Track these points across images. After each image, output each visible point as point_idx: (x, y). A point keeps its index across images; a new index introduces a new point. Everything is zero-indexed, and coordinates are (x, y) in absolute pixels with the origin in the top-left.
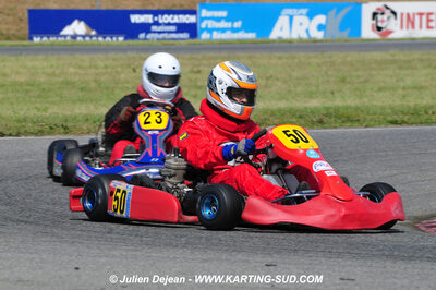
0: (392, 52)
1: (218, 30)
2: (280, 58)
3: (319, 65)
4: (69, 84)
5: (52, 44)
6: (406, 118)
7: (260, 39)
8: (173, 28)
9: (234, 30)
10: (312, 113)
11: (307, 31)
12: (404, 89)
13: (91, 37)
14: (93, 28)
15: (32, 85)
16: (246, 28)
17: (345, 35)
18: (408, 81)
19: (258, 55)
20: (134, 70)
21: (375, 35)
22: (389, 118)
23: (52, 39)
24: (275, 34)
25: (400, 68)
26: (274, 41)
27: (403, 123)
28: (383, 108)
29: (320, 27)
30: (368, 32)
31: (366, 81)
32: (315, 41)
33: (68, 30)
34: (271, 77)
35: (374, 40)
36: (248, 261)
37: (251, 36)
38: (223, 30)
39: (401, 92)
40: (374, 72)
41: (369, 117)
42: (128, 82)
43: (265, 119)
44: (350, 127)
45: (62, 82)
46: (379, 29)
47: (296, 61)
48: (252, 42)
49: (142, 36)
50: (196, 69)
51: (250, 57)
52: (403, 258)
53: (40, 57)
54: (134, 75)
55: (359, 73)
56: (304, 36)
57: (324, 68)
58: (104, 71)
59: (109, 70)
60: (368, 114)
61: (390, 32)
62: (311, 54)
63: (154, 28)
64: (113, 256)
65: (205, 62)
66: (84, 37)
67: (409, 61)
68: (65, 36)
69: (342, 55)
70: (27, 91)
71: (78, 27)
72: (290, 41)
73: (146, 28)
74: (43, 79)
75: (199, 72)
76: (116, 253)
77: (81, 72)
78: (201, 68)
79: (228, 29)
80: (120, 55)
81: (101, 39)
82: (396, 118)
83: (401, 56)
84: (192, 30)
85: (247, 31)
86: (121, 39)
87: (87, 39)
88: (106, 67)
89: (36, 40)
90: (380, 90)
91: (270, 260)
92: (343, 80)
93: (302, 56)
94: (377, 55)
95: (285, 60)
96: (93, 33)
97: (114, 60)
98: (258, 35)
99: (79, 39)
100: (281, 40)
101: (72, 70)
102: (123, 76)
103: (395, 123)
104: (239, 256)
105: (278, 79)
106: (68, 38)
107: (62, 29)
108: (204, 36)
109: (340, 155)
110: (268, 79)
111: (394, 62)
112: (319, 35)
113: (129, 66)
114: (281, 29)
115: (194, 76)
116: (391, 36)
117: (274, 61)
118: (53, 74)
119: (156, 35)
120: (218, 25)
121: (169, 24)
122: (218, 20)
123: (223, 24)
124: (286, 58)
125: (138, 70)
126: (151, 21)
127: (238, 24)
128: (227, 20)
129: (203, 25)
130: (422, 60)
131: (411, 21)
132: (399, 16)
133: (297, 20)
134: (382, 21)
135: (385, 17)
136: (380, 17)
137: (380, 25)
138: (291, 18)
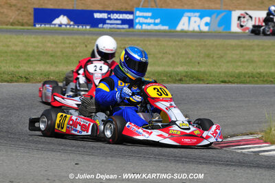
0: (243, 40)
1: (146, 24)
2: (175, 42)
3: (196, 46)
4: (45, 53)
5: (44, 29)
6: (231, 79)
8: (119, 22)
9: (156, 24)
10: (178, 74)
11: (199, 26)
12: (242, 62)
13: (70, 25)
14: (71, 20)
15: (23, 53)
16: (162, 23)
18: (247, 57)
20: (86, 46)
22: (221, 79)
23: (47, 26)
25: (244, 50)
26: (177, 32)
27: (230, 82)
28: (220, 73)
29: (207, 24)
30: (235, 28)
31: (222, 57)
33: (57, 21)
34: (166, 52)
37: (166, 28)
38: (149, 24)
39: (239, 64)
40: (228, 52)
41: (210, 78)
42: (80, 53)
44: (198, 83)
45: (41, 52)
46: (242, 26)
47: (184, 43)
48: (165, 31)
49: (100, 26)
50: (123, 46)
51: (157, 41)
53: (33, 36)
54: (85, 48)
55: (220, 52)
56: (197, 29)
57: (199, 48)
58: (68, 45)
59: (71, 45)
60: (210, 76)
63: (108, 21)
66: (66, 25)
67: (251, 46)
68: (55, 25)
69: (212, 41)
70: (19, 56)
71: (63, 20)
72: (187, 32)
73: (103, 21)
74: (30, 49)
77: (54, 46)
79: (152, 23)
80: (81, 37)
81: (76, 27)
82: (226, 79)
84: (130, 23)
85: (163, 25)
86: (88, 27)
87: (68, 26)
88: (70, 43)
89: (38, 26)
90: (228, 62)
92: (208, 56)
93: (188, 40)
95: (177, 43)
96: (72, 23)
97: (76, 39)
98: (169, 28)
99: (63, 26)
100: (182, 31)
101: (49, 44)
102: (78, 49)
103: (224, 82)
105: (169, 54)
106: (57, 26)
107: (53, 20)
108: (138, 27)
109: (184, 100)
110: (164, 54)
111: (242, 46)
112: (205, 29)
113: (84, 43)
114: (184, 24)
117: (171, 43)
118: (38, 47)
119: (109, 26)
120: (145, 21)
121: (117, 19)
122: (146, 18)
123: (149, 21)
124: (178, 41)
125: (88, 46)
126: (106, 17)
127: (158, 21)
128: (151, 18)
129: (137, 21)
130: (258, 45)
131: (261, 22)
132: (254, 19)
133: (193, 19)
134: (244, 22)
135: (245, 19)
136: (242, 19)
137: (242, 24)
138: (190, 18)
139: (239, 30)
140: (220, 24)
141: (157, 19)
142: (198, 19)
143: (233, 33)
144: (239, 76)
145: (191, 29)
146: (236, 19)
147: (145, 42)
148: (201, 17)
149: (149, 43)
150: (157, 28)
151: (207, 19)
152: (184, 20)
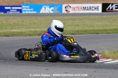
0: (70, 16)
1: (27, 11)
2: (43, 18)
6: (75, 33)
7: (38, 13)
8: (16, 10)
9: (31, 11)
11: (49, 11)
12: (74, 26)
16: (34, 10)
17: (58, 12)
18: (75, 24)
19: (38, 17)
21: (66, 12)
22: (72, 33)
24: (41, 12)
25: (73, 20)
26: (41, 14)
27: (75, 34)
28: (70, 30)
29: (52, 10)
30: (64, 11)
32: (51, 14)
34: (41, 23)
35: (66, 13)
36: (41, 68)
37: (35, 12)
38: (28, 11)
39: (73, 26)
40: (66, 22)
42: (5, 24)
43: (41, 33)
46: (67, 11)
47: (47, 19)
49: (8, 12)
50: (22, 21)
51: (36, 18)
52: (79, 68)
59: (1, 21)
60: (66, 32)
61: (69, 11)
62: (51, 17)
63: (11, 10)
64: (8, 68)
65: (25, 19)
67: (75, 19)
69: (58, 17)
72: (45, 14)
73: (9, 10)
75: (23, 21)
76: (8, 67)
78: (23, 20)
79: (29, 11)
80: (3, 17)
82: (73, 33)
83: (73, 17)
84: (20, 11)
85: (34, 11)
86: (3, 13)
90: (69, 26)
91: (46, 68)
93: (48, 17)
94: (67, 17)
98: (37, 12)
100: (43, 13)
102: (4, 22)
103: (73, 34)
104: (39, 67)
105: (43, 23)
108: (24, 12)
111: (71, 19)
112: (52, 12)
113: (5, 20)
114: (43, 11)
115: (22, 22)
116: (70, 12)
117: (42, 19)
119: (12, 12)
122: (27, 8)
124: (45, 18)
125: (8, 21)
126: (10, 9)
127: (32, 9)
128: (29, 8)
129: (23, 10)
130: (78, 19)
131: (74, 9)
132: (71, 7)
133: (47, 8)
134: (68, 9)
135: (68, 8)
136: (67, 8)
137: (67, 10)
138: (45, 8)
140: (58, 10)
141: (32, 8)
142: (49, 8)
144: (78, 31)
146: (64, 7)
147: (31, 19)
148: (50, 7)
149: (32, 19)
152: (43, 9)
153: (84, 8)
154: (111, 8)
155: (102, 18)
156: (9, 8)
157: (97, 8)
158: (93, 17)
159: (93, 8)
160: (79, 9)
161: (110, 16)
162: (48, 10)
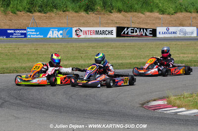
1: (32, 35)
8: (20, 34)
9: (37, 35)
11: (58, 35)
16: (40, 34)
24: (48, 36)
26: (48, 39)
29: (61, 34)
30: (74, 36)
32: (60, 38)
37: (42, 36)
38: (34, 35)
46: (77, 35)
49: (11, 36)
56: (57, 37)
61: (80, 36)
63: (14, 34)
84: (25, 35)
86: (5, 37)
98: (44, 36)
100: (50, 37)
108: (29, 36)
112: (61, 36)
114: (50, 35)
119: (15, 36)
120: (32, 33)
121: (18, 33)
122: (32, 32)
123: (34, 33)
127: (38, 33)
128: (35, 32)
129: (28, 33)
131: (86, 33)
132: (83, 31)
133: (54, 32)
134: (78, 33)
135: (79, 31)
136: (77, 31)
139: (76, 37)
140: (67, 34)
143: (73, 38)
145: (54, 37)
148: (58, 31)
150: (37, 36)
151: (61, 32)
152: (51, 32)
153: (97, 32)
154: (126, 33)
155: (125, 46)
156: (13, 31)
157: (111, 32)
158: (114, 45)
159: (107, 32)
160: (91, 33)
161: (132, 44)
162: (56, 34)
